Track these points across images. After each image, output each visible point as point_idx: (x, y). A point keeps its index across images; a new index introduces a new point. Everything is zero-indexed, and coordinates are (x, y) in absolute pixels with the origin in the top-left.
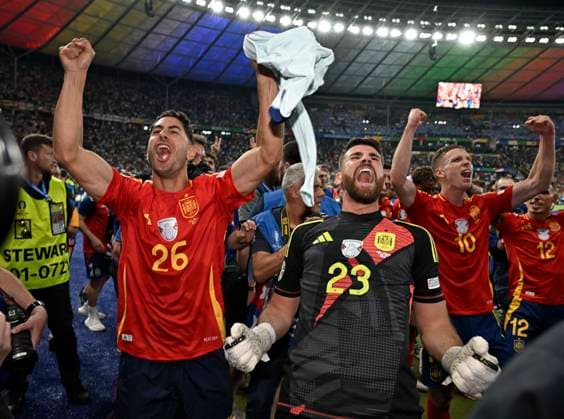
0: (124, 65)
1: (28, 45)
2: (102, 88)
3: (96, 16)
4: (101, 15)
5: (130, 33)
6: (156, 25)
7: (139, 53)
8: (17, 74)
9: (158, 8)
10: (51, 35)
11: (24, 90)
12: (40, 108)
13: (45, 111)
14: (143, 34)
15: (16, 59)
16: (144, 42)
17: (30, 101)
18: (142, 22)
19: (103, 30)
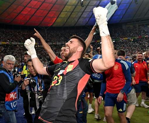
0: (77, 25)
1: (49, 25)
2: (71, 34)
3: (66, 11)
4: (68, 11)
5: (77, 14)
6: (85, 9)
7: (81, 20)
8: (46, 35)
9: (85, 3)
10: (54, 21)
11: (49, 39)
12: (54, 44)
13: (55, 44)
14: (81, 13)
15: (46, 30)
16: (82, 16)
17: (51, 42)
18: (81, 10)
19: (69, 15)
